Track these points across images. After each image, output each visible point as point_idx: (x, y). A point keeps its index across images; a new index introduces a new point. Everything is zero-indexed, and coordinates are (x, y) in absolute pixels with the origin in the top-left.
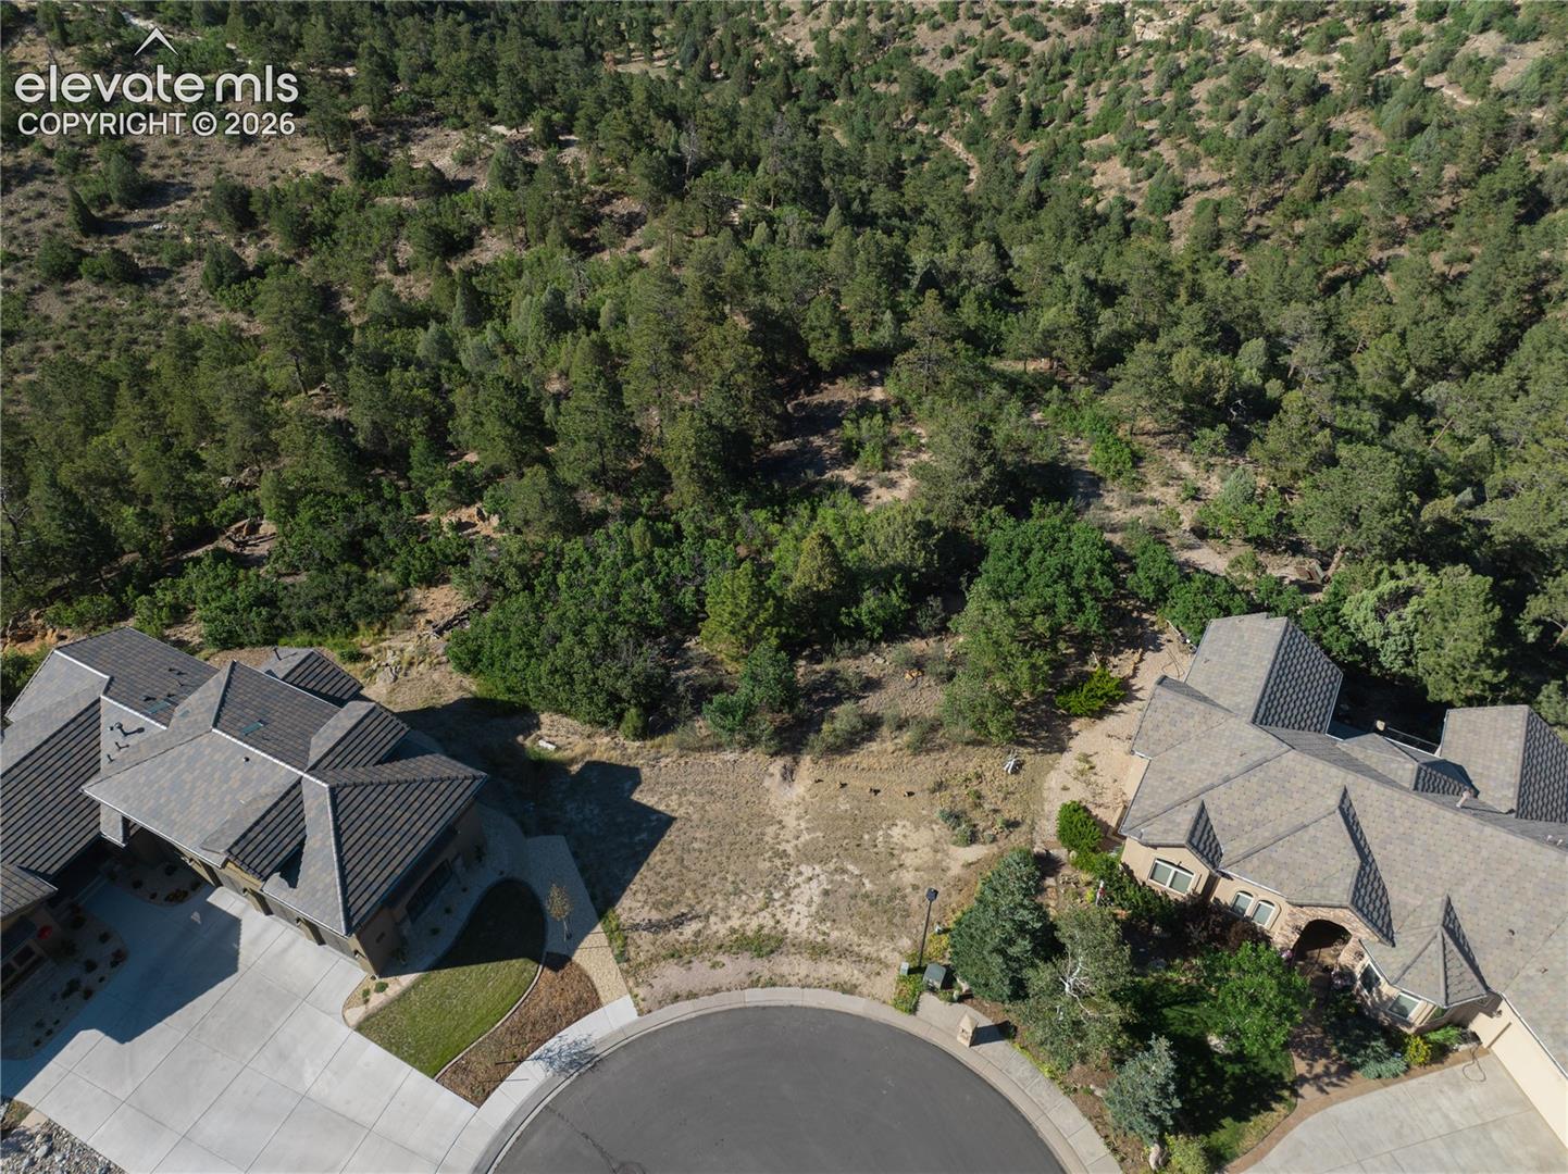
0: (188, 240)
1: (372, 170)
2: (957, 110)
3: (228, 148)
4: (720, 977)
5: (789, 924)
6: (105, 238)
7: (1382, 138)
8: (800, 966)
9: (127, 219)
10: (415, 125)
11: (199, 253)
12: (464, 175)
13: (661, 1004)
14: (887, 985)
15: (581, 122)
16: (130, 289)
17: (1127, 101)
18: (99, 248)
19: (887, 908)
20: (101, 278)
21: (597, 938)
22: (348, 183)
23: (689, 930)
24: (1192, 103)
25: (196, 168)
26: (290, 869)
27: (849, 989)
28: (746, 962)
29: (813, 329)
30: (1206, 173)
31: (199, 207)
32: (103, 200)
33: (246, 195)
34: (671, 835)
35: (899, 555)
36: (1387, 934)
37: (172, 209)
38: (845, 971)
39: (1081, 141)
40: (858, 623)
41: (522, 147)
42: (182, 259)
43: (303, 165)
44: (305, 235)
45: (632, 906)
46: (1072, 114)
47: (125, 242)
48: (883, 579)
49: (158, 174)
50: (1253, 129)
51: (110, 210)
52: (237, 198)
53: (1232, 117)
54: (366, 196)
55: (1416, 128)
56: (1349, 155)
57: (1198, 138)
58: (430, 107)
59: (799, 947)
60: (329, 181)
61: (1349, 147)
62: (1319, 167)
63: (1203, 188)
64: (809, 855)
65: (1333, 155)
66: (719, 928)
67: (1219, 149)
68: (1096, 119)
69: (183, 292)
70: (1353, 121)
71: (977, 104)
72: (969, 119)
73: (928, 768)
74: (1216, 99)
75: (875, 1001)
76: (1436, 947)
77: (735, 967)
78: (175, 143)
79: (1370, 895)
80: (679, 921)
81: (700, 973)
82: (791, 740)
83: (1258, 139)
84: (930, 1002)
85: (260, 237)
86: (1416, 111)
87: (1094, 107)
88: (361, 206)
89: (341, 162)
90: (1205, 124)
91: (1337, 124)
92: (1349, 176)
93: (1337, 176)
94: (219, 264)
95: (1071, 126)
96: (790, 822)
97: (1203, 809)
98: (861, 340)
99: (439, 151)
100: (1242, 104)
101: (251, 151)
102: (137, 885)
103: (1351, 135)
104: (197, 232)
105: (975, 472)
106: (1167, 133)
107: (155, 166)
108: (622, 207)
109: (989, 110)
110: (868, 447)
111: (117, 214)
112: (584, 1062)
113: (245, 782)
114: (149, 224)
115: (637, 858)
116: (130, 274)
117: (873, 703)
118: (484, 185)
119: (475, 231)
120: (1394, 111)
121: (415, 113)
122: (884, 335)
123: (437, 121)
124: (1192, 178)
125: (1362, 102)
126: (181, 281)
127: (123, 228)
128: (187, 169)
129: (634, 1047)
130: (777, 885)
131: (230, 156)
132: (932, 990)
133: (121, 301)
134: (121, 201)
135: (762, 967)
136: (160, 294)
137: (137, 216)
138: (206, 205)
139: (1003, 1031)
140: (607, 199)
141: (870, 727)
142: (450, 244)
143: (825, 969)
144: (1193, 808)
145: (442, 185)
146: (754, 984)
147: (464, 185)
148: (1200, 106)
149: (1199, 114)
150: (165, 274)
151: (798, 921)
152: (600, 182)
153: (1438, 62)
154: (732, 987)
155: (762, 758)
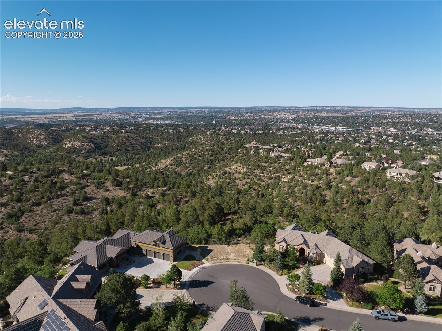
0: (95, 207)
1: (134, 195)
2: (246, 195)
3: (104, 192)
4: (221, 261)
5: (230, 258)
6: (78, 206)
7: (332, 195)
8: (233, 260)
9: (82, 203)
10: (142, 188)
11: (98, 209)
12: (153, 195)
13: (213, 263)
14: (245, 262)
15: (176, 186)
16: (83, 215)
17: (281, 192)
18: (78, 208)
20: (77, 213)
21: (204, 260)
22: (129, 197)
24: (294, 191)
25: (97, 195)
27: (240, 262)
28: (225, 260)
29: (224, 206)
30: (299, 203)
31: (99, 201)
32: (79, 200)
33: (109, 199)
34: (213, 251)
35: (242, 227)
36: (308, 247)
37: (92, 202)
38: (238, 261)
39: (273, 199)
40: (236, 234)
41: (164, 191)
42: (94, 210)
43: (119, 194)
44: (120, 206)
45: (208, 257)
46: (270, 195)
47: (83, 207)
48: (240, 229)
49: (89, 196)
50: (307, 195)
51: (79, 202)
52: (107, 199)
53: (302, 193)
54: (133, 199)
55: (337, 193)
56: (326, 198)
57: (296, 197)
58: (145, 185)
60: (125, 197)
61: (326, 197)
62: (320, 200)
63: (298, 206)
64: (231, 252)
65: (323, 198)
66: (220, 258)
67: (300, 199)
68: (276, 195)
69: (94, 216)
70: (326, 192)
71: (251, 194)
72: (249, 197)
73: (248, 245)
74: (299, 190)
75: (243, 262)
76: (314, 247)
78: (93, 191)
79: (305, 242)
80: (215, 258)
81: (218, 261)
82: (228, 244)
83: (308, 196)
84: (250, 263)
85: (111, 206)
86: (337, 189)
87: (275, 193)
88: (132, 201)
89: (127, 194)
90: (298, 195)
91: (323, 193)
92: (327, 202)
93: (324, 202)
94: (103, 210)
95: (271, 197)
96: (229, 250)
97: (284, 238)
98: (233, 210)
99: (149, 192)
100: (304, 191)
101: (108, 192)
103: (326, 195)
104: (97, 205)
105: (253, 220)
106: (290, 197)
107: (89, 194)
108: (186, 199)
109: (253, 195)
110: (235, 221)
111: (80, 202)
112: (204, 268)
113: (156, 236)
114: (87, 204)
115: (209, 253)
116: (83, 212)
118: (157, 197)
119: (156, 204)
120: (333, 189)
121: (142, 186)
122: (236, 208)
123: (146, 188)
124: (296, 204)
125: (327, 189)
126: (93, 214)
127: (83, 205)
128: (95, 195)
129: (210, 267)
130: (228, 254)
131: (104, 193)
132: (251, 262)
133: (81, 217)
134: (82, 200)
135: (227, 261)
136: (89, 216)
137: (84, 203)
138: (100, 201)
139: (261, 265)
140: (182, 198)
141: (239, 243)
142: (152, 206)
143: (235, 260)
144: (283, 238)
145: (148, 197)
146: (226, 262)
147: (153, 197)
148: (296, 192)
149: (296, 193)
150: (90, 213)
152: (180, 196)
153: (340, 182)
154: (223, 262)
155: (224, 245)
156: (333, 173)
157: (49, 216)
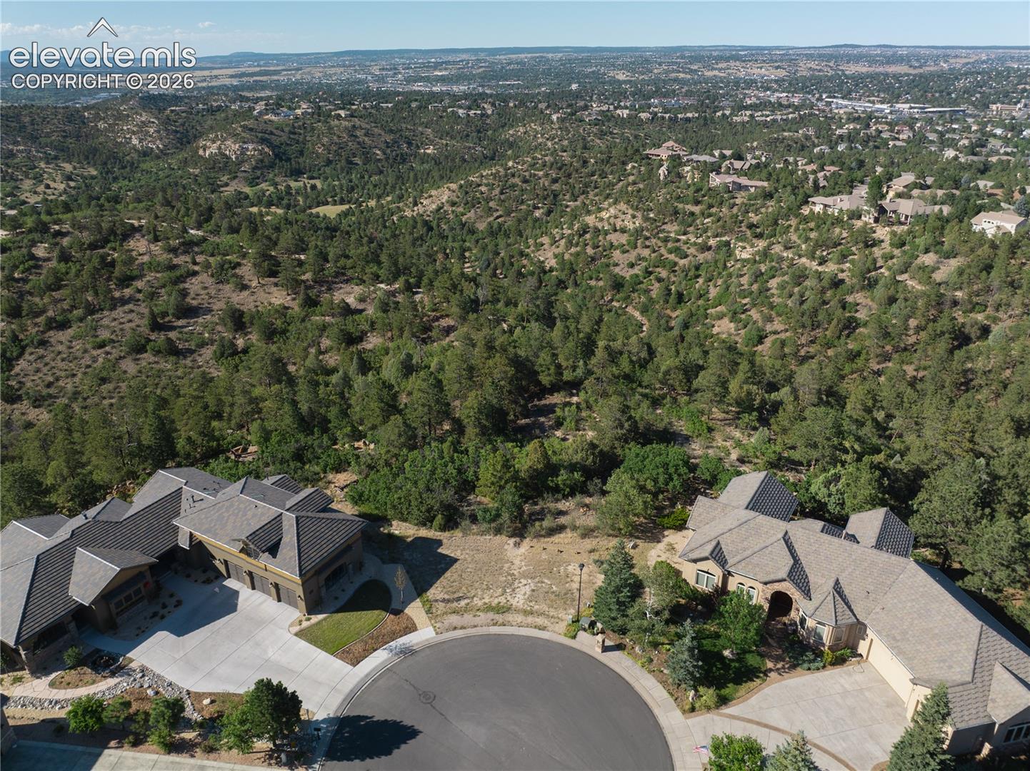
0: (207, 335)
1: (311, 303)
2: (636, 294)
3: (234, 291)
4: (477, 621)
5: (514, 602)
6: (163, 333)
7: (874, 306)
8: (519, 618)
9: (175, 324)
10: (335, 283)
11: (212, 342)
12: (360, 307)
13: (447, 630)
14: (562, 627)
15: (425, 281)
16: (172, 359)
17: (732, 289)
18: (159, 338)
19: (564, 598)
20: (157, 352)
21: (417, 603)
22: (297, 308)
23: (463, 603)
24: (768, 290)
25: (215, 300)
26: (273, 550)
27: (543, 628)
28: (491, 615)
29: (541, 366)
30: (778, 325)
31: (216, 319)
32: (165, 314)
33: (242, 314)
34: (457, 565)
35: (577, 458)
36: (807, 594)
37: (200, 320)
38: (540, 621)
39: (706, 309)
40: (557, 485)
41: (393, 294)
42: (203, 344)
43: (273, 300)
44: (271, 334)
45: (434, 592)
46: (701, 296)
47: (172, 335)
48: (572, 467)
49: (195, 303)
50: (802, 303)
51: (167, 319)
52: (237, 314)
53: (791, 296)
54: (306, 316)
55: (892, 300)
56: (858, 315)
57: (772, 307)
58: (344, 274)
59: (517, 611)
60: (287, 308)
61: (857, 311)
62: (839, 321)
63: (775, 333)
64: (524, 576)
65: (848, 315)
66: (477, 602)
67: (783, 312)
68: (715, 298)
69: (200, 361)
70: (859, 297)
71: (647, 291)
72: (643, 299)
73: (589, 543)
74: (782, 287)
75: (556, 633)
76: (830, 598)
77: (483, 617)
78: (206, 288)
79: (797, 574)
80: (459, 599)
81: (468, 618)
82: (519, 533)
83: (805, 306)
84: (581, 634)
85: (246, 335)
86: (892, 292)
87: (713, 292)
88: (303, 320)
89: (294, 299)
90: (776, 300)
91: (850, 299)
92: (858, 326)
93: (850, 326)
94: (223, 346)
95: (701, 302)
96: (517, 562)
97: (718, 543)
98: (567, 376)
99: (350, 295)
100: (796, 290)
101: (246, 293)
102: (188, 576)
103: (858, 304)
104: (212, 331)
105: (622, 427)
106: (755, 305)
107: (194, 299)
108: (445, 322)
109: (654, 294)
110: (568, 420)
111: (170, 322)
112: (408, 652)
113: (255, 515)
114: (186, 327)
115: (439, 574)
116: (174, 351)
117: (563, 520)
118: (371, 311)
119: (364, 333)
120: (880, 292)
121: (336, 277)
122: (580, 372)
123: (347, 281)
124: (769, 328)
125: (863, 288)
126: (200, 355)
127: (173, 328)
128: (210, 301)
129: (431, 647)
130: (510, 586)
131: (234, 295)
132: (585, 630)
133: (167, 365)
134: (174, 315)
135: (499, 618)
136: (188, 362)
137: (181, 322)
138: (219, 319)
139: (620, 647)
140: (437, 319)
141: (561, 528)
142: (351, 340)
143: (530, 619)
144: (714, 543)
145: (347, 311)
146: (495, 624)
147: (361, 311)
148: (774, 291)
149: (773, 295)
150: (192, 352)
151: (518, 600)
152: (434, 311)
153: (903, 268)
154: (483, 625)
155: (504, 538)
156: (882, 241)
157: (87, 360)
